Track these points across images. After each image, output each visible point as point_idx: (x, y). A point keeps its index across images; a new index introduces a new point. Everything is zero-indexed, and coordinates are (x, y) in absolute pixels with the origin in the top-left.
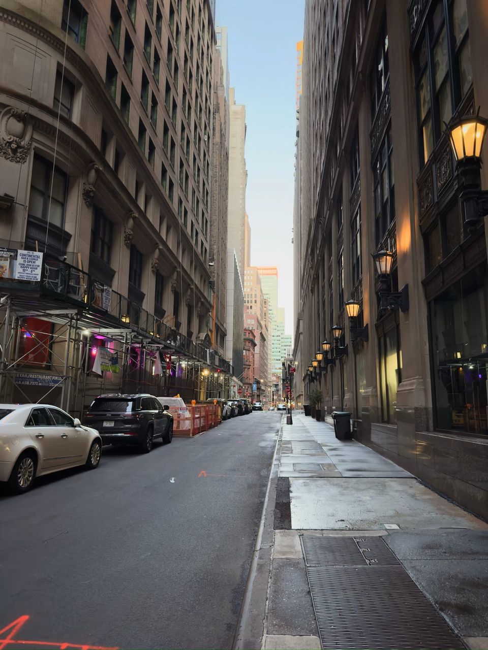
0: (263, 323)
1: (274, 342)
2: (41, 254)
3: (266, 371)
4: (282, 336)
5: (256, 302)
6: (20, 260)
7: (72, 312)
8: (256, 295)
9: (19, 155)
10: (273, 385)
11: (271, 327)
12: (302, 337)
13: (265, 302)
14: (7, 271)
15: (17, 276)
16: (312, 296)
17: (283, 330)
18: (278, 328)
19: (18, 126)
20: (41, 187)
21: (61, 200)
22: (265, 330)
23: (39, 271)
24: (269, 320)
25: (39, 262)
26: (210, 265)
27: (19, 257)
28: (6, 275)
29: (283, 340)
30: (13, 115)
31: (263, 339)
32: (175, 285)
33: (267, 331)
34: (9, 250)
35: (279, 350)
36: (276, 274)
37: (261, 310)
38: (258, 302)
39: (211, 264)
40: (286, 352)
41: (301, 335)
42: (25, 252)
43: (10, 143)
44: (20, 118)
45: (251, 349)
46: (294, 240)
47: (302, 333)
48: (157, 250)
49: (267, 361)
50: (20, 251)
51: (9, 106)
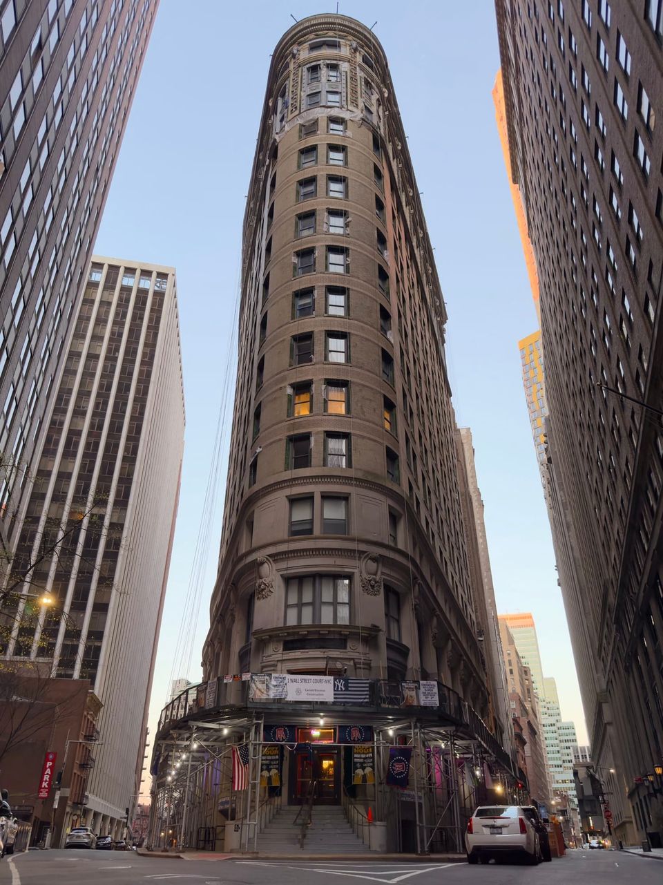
0: (528, 706)
1: (546, 735)
2: (435, 683)
3: (546, 787)
4: (558, 725)
5: (511, 672)
6: (422, 689)
7: (451, 729)
8: (510, 661)
9: (376, 589)
10: (558, 811)
11: (540, 709)
12: (611, 730)
13: (525, 671)
14: (415, 700)
15: (422, 703)
16: (629, 676)
17: (559, 714)
18: (550, 712)
19: (373, 566)
20: (394, 613)
21: (396, 617)
22: (533, 717)
23: (437, 698)
24: (536, 699)
25: (436, 690)
26: (479, 640)
27: (421, 687)
28: (415, 703)
29: (561, 731)
30: (370, 559)
31: (533, 732)
32: (463, 677)
33: (536, 717)
34: (414, 682)
35: (558, 749)
36: (532, 625)
37: (522, 685)
38: (516, 672)
39: (481, 639)
40: (571, 751)
41: (608, 727)
42: (425, 682)
43: (370, 581)
44: (374, 560)
45: (520, 751)
46: (562, 582)
47: (609, 724)
48: (450, 641)
49: (544, 769)
50: (421, 682)
51: (366, 552)
